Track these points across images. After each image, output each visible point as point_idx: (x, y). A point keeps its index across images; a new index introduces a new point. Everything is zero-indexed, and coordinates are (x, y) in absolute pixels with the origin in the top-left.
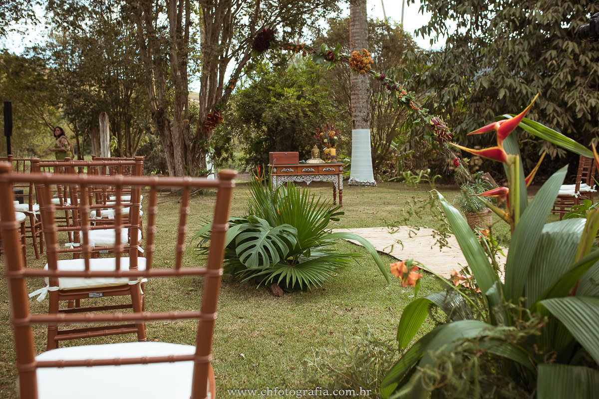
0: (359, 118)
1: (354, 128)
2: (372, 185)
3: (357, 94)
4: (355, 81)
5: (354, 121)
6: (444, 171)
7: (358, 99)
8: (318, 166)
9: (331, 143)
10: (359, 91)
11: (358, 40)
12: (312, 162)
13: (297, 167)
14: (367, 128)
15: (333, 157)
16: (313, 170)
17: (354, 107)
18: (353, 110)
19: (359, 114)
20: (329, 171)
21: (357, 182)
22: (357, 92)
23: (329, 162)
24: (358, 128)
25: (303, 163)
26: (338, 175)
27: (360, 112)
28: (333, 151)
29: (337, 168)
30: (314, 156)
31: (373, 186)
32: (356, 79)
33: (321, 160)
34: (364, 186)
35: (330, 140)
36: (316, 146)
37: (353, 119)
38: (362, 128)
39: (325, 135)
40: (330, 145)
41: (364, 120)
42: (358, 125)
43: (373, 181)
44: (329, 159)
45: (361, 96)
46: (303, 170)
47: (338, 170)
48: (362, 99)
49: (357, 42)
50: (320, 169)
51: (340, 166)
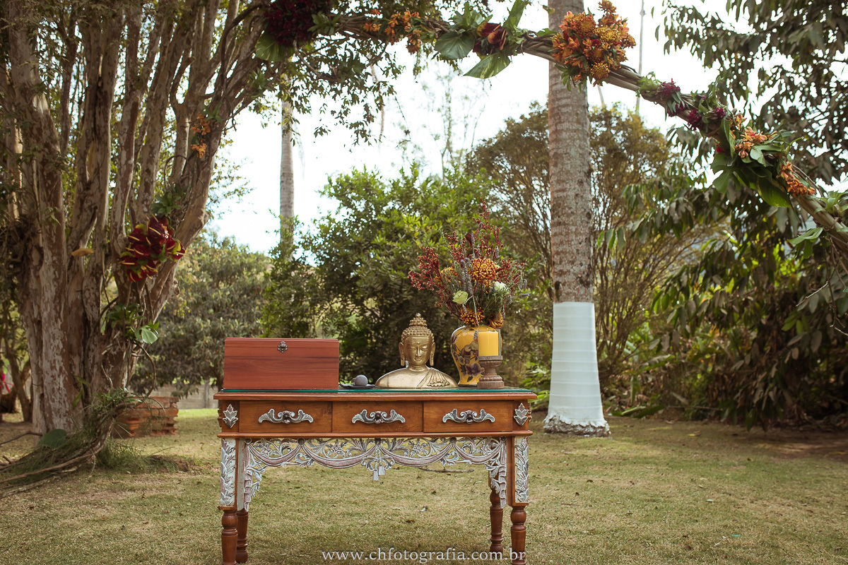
0: (570, 278)
1: (558, 300)
2: (600, 432)
3: (564, 224)
4: (561, 194)
5: (557, 285)
6: (755, 401)
7: (567, 234)
8: (422, 403)
9: (481, 305)
10: (568, 216)
11: (566, 105)
12: (401, 381)
13: (331, 403)
14: (587, 300)
15: (488, 365)
16: (399, 417)
17: (558, 253)
18: (556, 258)
19: (568, 267)
20: (469, 423)
21: (564, 425)
22: (564, 218)
23: (474, 382)
24: (566, 299)
25: (358, 388)
26: (509, 439)
27: (573, 263)
28: (489, 342)
29: (504, 411)
30: (409, 358)
31: (603, 435)
32: (563, 190)
33: (439, 377)
34: (580, 433)
35: (479, 294)
36: (419, 319)
37: (556, 279)
38: (577, 300)
39: (459, 277)
40: (477, 315)
41: (581, 282)
42: (568, 294)
43: (602, 422)
44: (473, 371)
45: (573, 229)
46: (358, 417)
47: (506, 419)
48: (577, 234)
49: (564, 110)
50: (431, 413)
51: (515, 403)
